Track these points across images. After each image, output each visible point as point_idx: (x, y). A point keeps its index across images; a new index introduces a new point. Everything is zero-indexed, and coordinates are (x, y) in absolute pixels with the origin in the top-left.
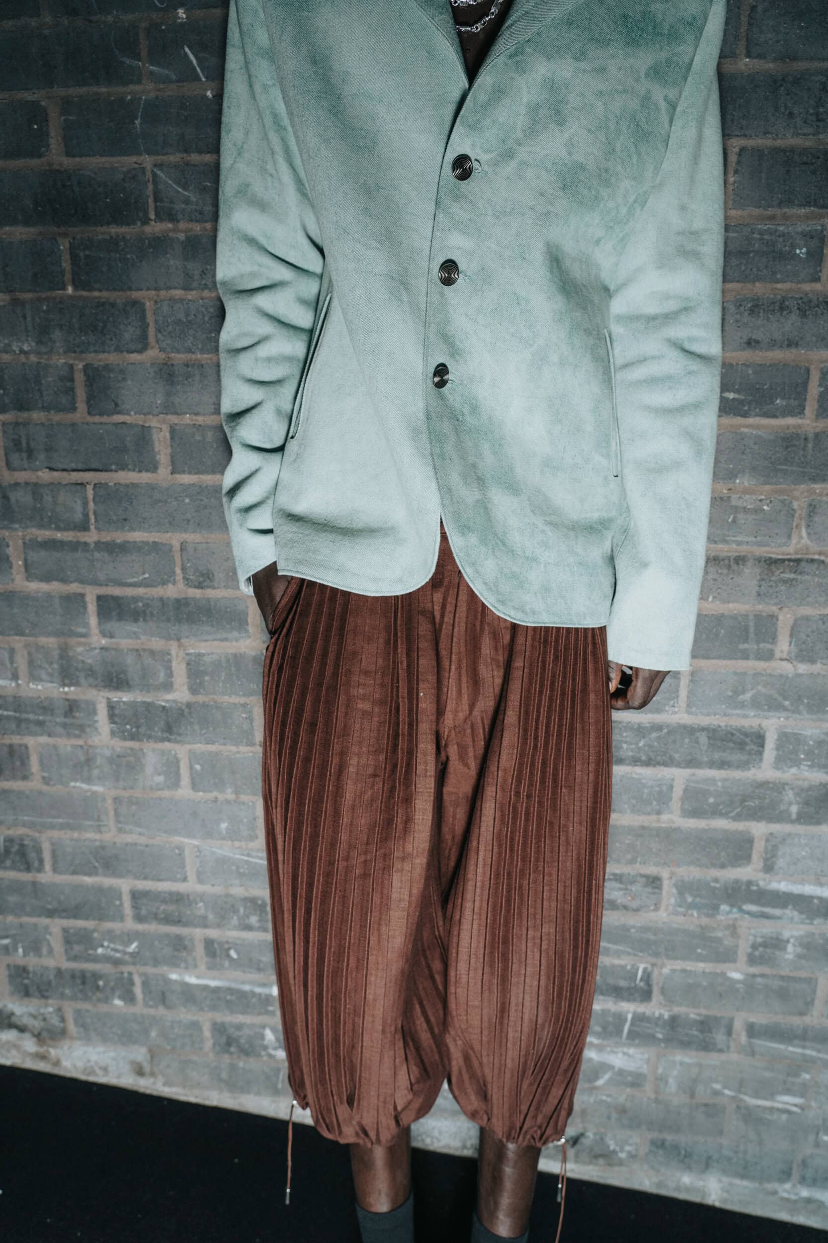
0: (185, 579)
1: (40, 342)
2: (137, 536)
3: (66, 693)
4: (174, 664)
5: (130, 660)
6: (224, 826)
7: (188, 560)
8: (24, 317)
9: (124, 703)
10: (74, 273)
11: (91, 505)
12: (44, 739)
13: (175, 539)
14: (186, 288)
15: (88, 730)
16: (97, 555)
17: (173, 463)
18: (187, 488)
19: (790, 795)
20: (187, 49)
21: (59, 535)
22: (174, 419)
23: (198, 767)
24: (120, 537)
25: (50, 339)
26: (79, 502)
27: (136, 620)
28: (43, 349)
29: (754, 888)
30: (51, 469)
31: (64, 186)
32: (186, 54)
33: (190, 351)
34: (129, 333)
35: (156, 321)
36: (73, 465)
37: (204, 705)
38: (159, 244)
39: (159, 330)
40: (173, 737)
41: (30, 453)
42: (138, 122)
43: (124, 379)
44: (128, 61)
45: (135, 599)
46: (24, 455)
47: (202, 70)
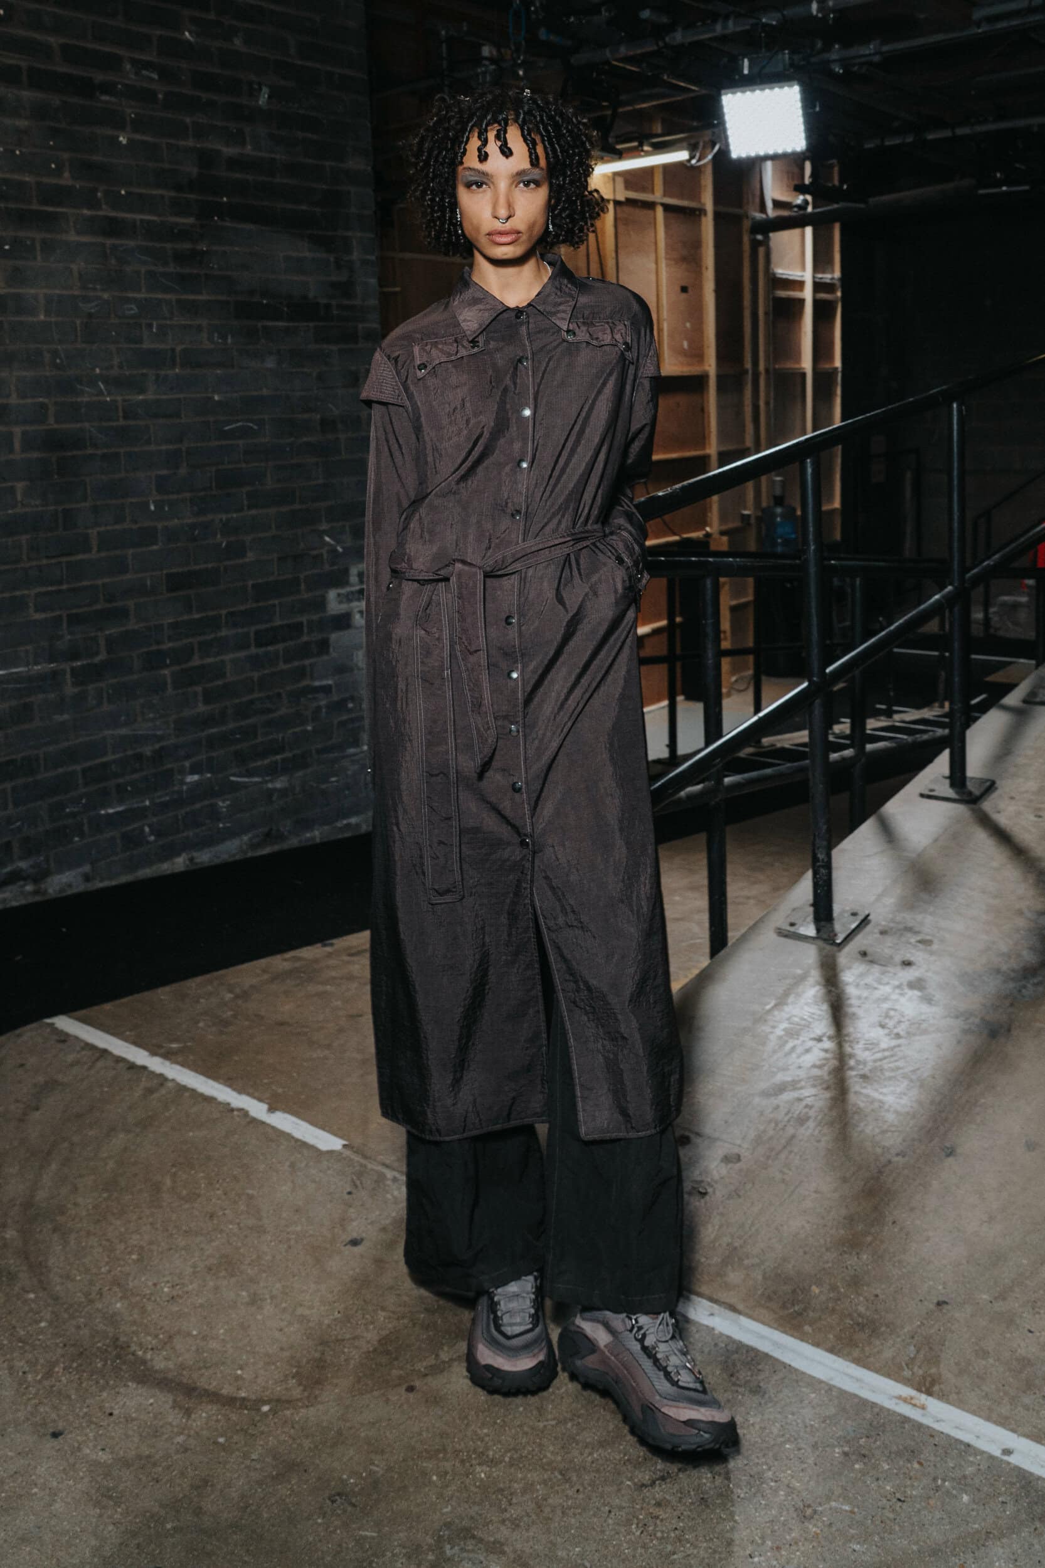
2: (85, 583)
6: (123, 718)
12: (41, 696)
13: (99, 582)
21: (50, 588)
22: (98, 529)
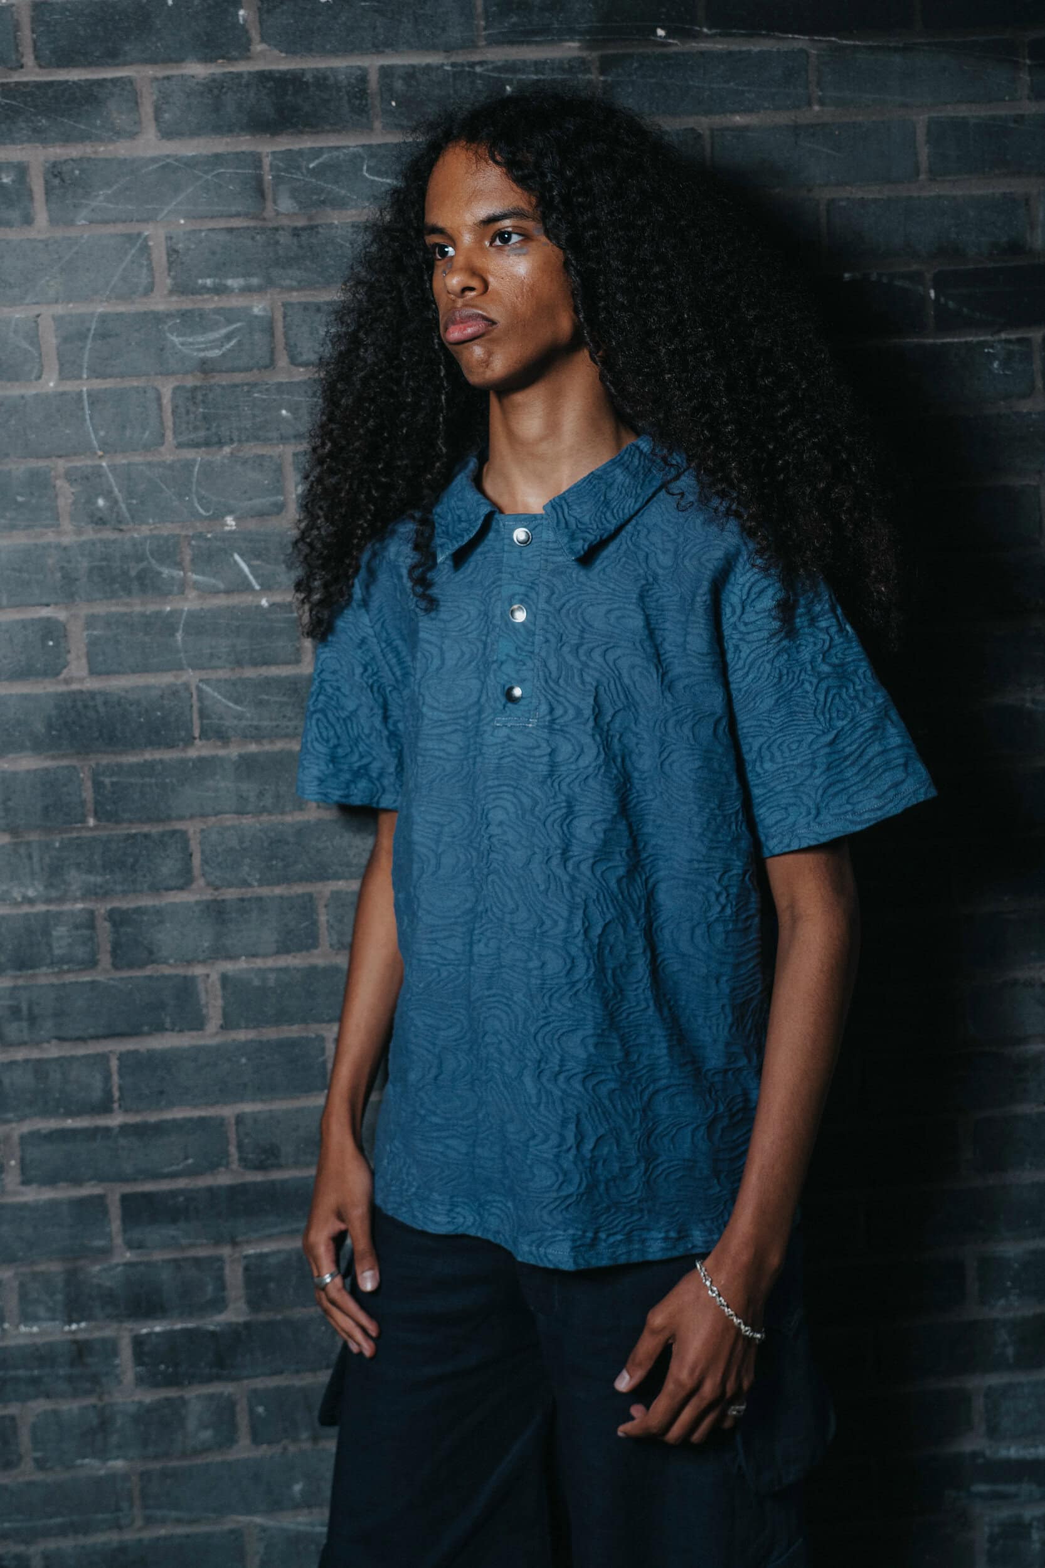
0: (242, 1160)
1: (49, 886)
3: (74, 1332)
4: (227, 1271)
5: (165, 1275)
7: (247, 1135)
8: (30, 857)
9: (158, 1334)
10: (97, 802)
11: (115, 1078)
14: (240, 812)
15: (104, 1380)
16: (122, 1142)
17: (225, 1015)
18: (242, 1047)
19: (1003, 1336)
20: (237, 557)
23: (261, 1410)
24: (153, 1118)
25: (64, 882)
26: (98, 1077)
27: (174, 1221)
28: (54, 894)
29: (980, 1461)
30: (61, 1039)
31: (86, 707)
32: (235, 562)
33: (245, 883)
34: (168, 867)
35: (203, 852)
36: (91, 1031)
37: (270, 1324)
38: (205, 766)
39: (205, 862)
40: (225, 1372)
41: (32, 1019)
42: (179, 636)
43: (161, 922)
44: (166, 572)
45: (173, 1194)
46: (25, 1024)
47: (256, 577)
